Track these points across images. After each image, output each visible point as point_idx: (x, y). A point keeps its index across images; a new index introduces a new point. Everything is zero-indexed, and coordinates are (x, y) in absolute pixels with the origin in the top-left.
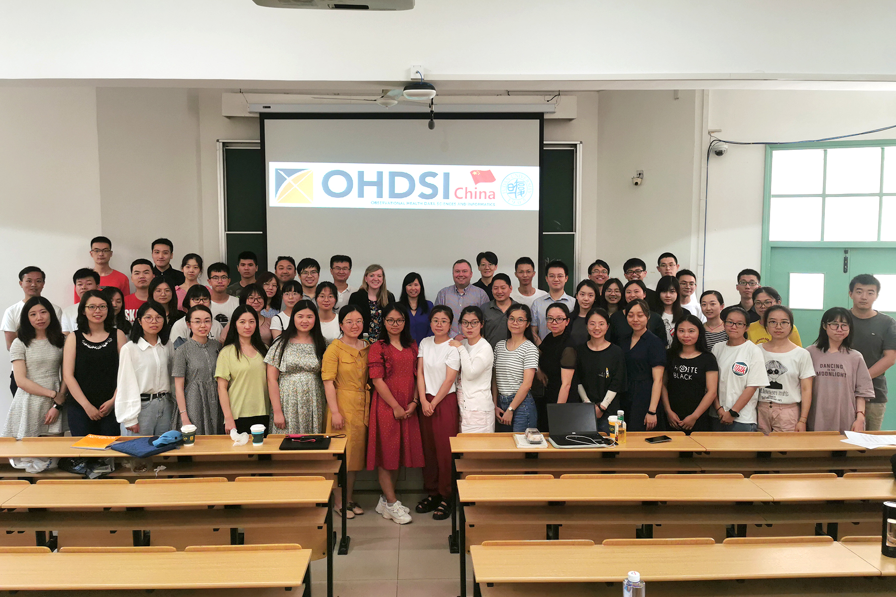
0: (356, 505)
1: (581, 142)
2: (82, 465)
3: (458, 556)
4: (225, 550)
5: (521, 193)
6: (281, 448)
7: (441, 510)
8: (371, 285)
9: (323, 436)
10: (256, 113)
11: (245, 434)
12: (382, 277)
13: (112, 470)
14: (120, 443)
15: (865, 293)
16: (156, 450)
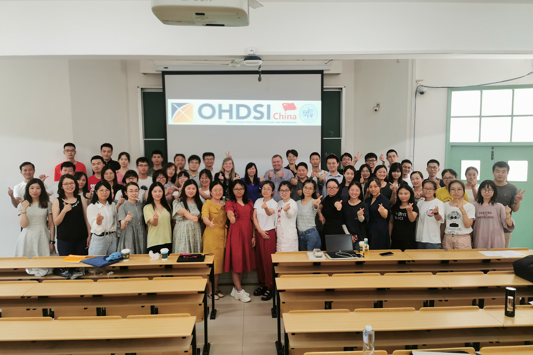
0: (219, 292)
1: (345, 87)
2: (67, 272)
3: (276, 319)
4: (148, 317)
5: (311, 116)
6: (178, 261)
7: (266, 295)
8: (226, 169)
9: (201, 254)
10: (160, 71)
11: (157, 253)
12: (232, 165)
13: (83, 274)
14: (87, 260)
15: (501, 172)
16: (108, 263)
